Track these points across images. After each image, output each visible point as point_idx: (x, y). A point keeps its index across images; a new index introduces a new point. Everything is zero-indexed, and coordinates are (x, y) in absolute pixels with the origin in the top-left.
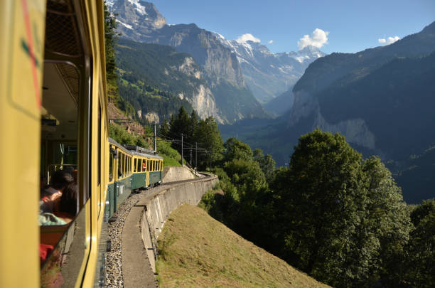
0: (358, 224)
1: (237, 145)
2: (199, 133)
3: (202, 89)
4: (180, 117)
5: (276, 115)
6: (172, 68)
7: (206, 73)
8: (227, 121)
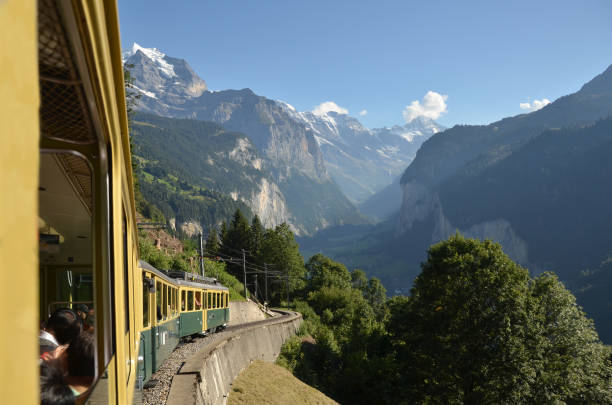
0: (533, 381)
1: (326, 265)
2: (267, 249)
3: (265, 185)
4: (235, 226)
5: (375, 220)
6: (218, 154)
7: (269, 160)
8: (306, 232)
